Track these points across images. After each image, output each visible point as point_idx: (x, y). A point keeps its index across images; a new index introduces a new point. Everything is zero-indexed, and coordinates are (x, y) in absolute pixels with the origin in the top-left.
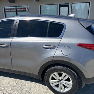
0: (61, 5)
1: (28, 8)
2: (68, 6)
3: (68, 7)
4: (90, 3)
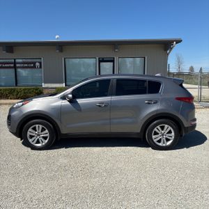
0: (100, 59)
2: (113, 61)
4: (145, 58)
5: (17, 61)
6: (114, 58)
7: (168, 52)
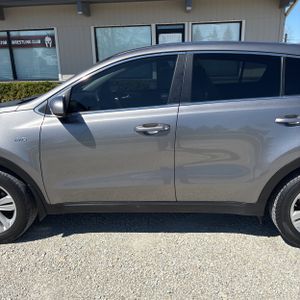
0: (159, 28)
1: (53, 37)
2: (182, 31)
3: (181, 35)
4: (241, 23)
5: (13, 34)
6: (184, 25)
7: (287, 9)
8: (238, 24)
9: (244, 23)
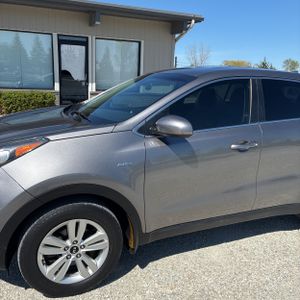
0: (61, 38)
6: (87, 38)
7: (177, 36)
8: (137, 44)
9: (143, 42)
